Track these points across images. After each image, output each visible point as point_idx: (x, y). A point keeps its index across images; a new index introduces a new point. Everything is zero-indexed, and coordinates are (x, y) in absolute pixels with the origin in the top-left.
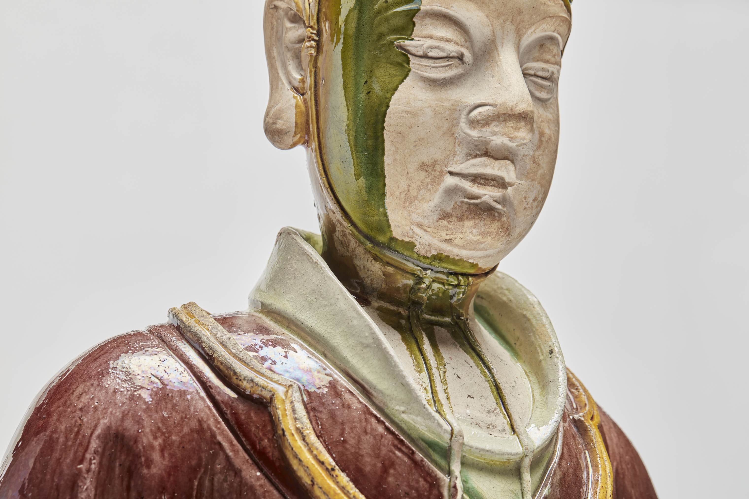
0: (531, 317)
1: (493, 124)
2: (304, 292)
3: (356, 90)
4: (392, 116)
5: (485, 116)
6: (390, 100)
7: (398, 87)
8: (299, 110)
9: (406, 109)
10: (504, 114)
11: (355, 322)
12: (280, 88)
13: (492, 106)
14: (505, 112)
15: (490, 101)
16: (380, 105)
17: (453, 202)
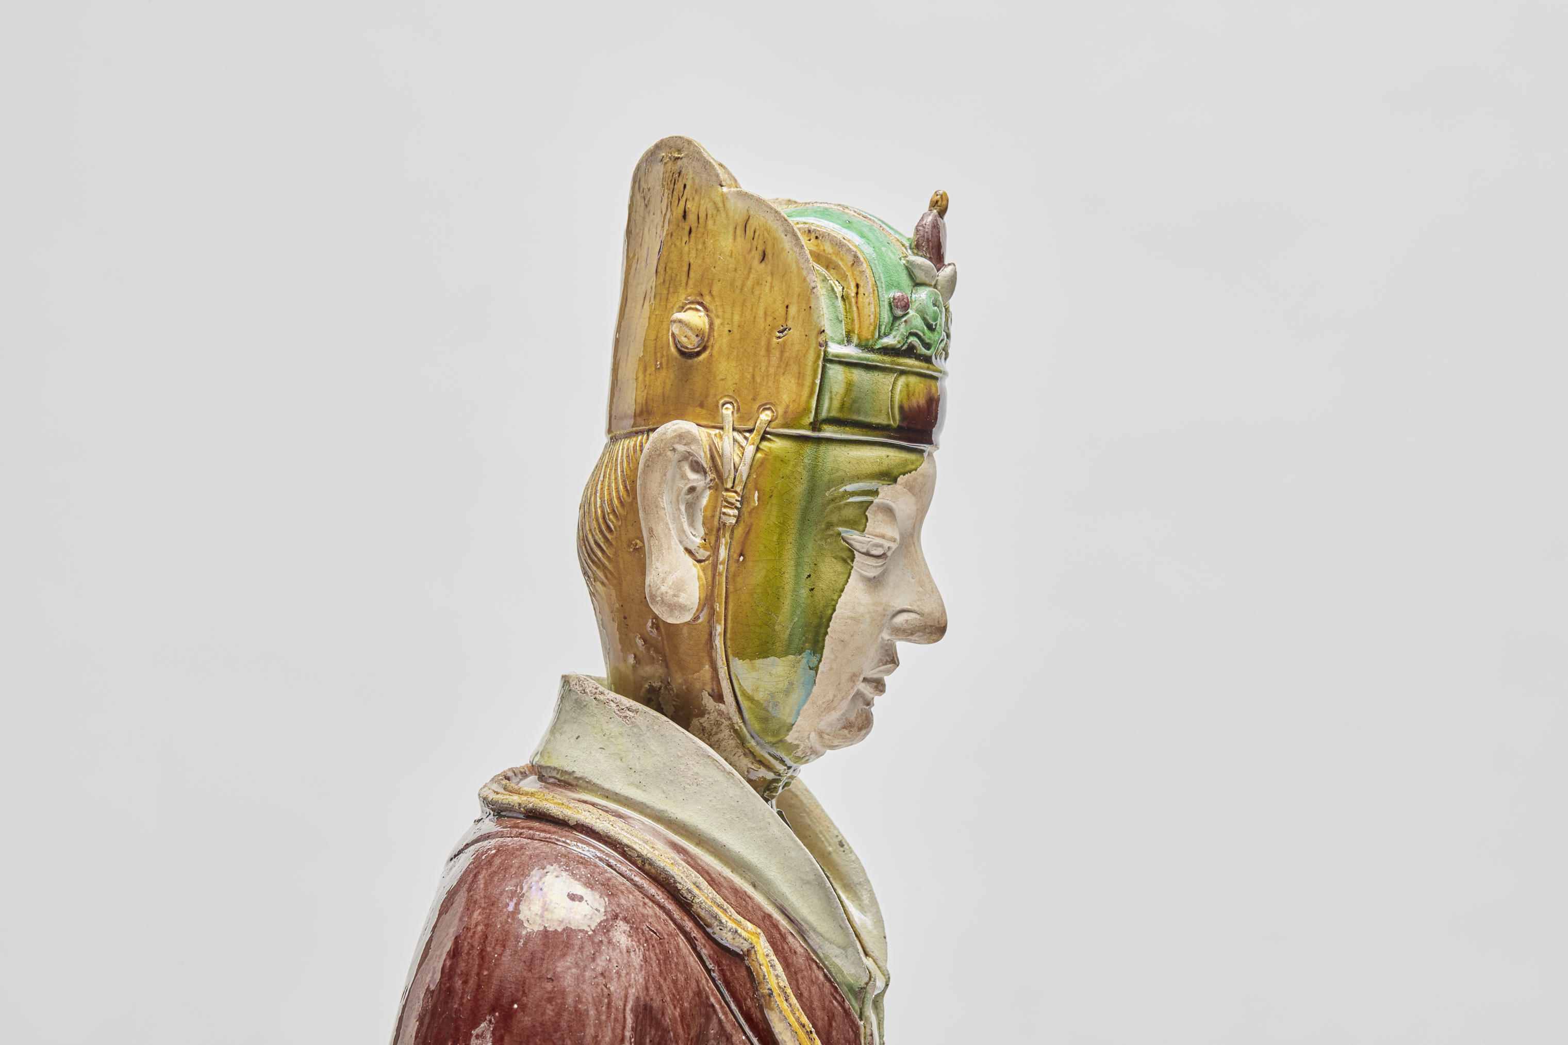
1: (918, 634)
2: (720, 807)
3: (797, 583)
4: (837, 621)
5: (912, 625)
6: (837, 603)
7: (844, 588)
9: (851, 614)
10: (931, 626)
11: (793, 854)
13: (919, 614)
14: (932, 624)
15: (915, 608)
16: (826, 606)
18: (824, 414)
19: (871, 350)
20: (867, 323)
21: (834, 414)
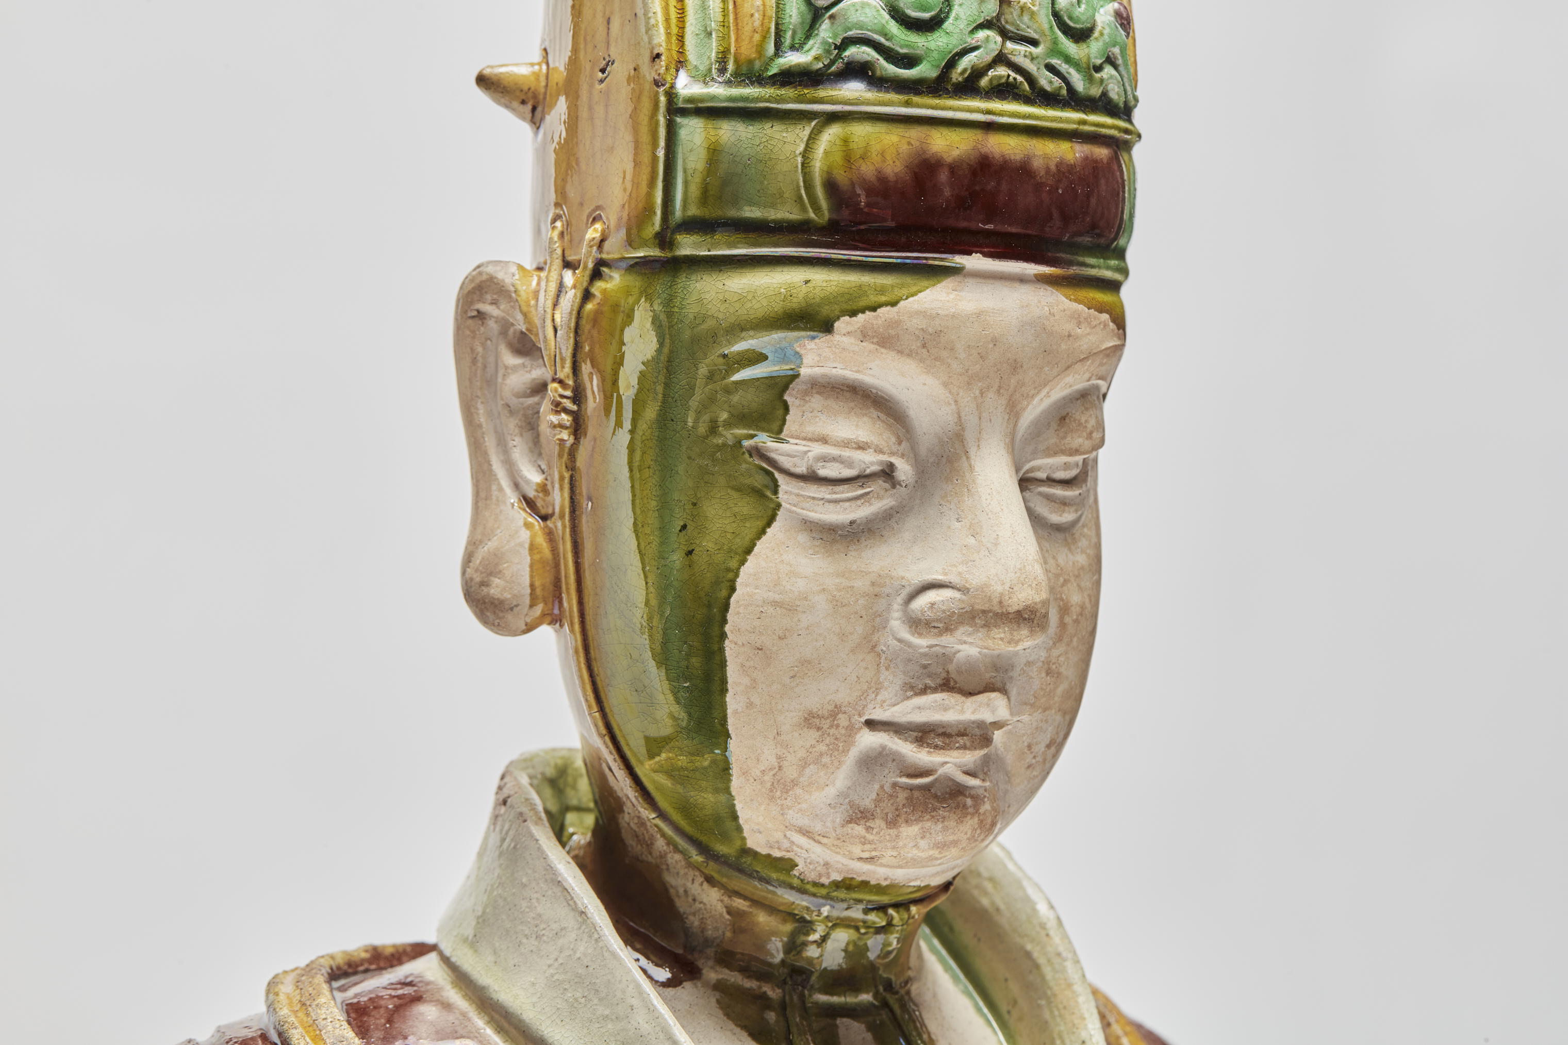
0: (1041, 961)
1: (962, 629)
3: (663, 542)
4: (741, 610)
5: (944, 611)
7: (754, 545)
8: (537, 557)
9: (772, 596)
10: (984, 612)
12: (494, 498)
13: (959, 590)
14: (986, 607)
15: (952, 578)
16: (716, 583)
17: (877, 786)
18: (678, 212)
19: (759, 80)
20: (747, 29)
21: (694, 211)
